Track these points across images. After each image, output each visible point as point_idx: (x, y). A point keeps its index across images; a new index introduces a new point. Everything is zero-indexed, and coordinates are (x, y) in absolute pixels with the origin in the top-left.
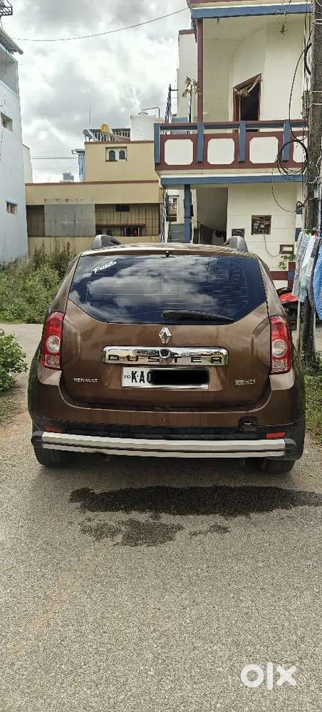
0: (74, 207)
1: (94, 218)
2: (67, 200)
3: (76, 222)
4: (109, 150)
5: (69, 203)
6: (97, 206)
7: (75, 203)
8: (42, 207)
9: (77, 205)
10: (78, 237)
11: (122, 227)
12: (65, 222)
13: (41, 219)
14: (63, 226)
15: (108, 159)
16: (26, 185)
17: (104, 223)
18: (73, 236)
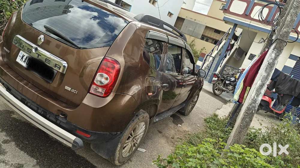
0: (197, 23)
1: (203, 31)
2: (195, 20)
3: (195, 30)
4: (223, 5)
5: (195, 21)
6: (206, 27)
7: (198, 22)
8: (184, 19)
9: (198, 23)
10: (193, 36)
11: (213, 39)
12: (191, 29)
13: (181, 24)
14: (189, 30)
15: (221, 9)
16: (182, 8)
17: (206, 35)
18: (191, 36)
